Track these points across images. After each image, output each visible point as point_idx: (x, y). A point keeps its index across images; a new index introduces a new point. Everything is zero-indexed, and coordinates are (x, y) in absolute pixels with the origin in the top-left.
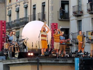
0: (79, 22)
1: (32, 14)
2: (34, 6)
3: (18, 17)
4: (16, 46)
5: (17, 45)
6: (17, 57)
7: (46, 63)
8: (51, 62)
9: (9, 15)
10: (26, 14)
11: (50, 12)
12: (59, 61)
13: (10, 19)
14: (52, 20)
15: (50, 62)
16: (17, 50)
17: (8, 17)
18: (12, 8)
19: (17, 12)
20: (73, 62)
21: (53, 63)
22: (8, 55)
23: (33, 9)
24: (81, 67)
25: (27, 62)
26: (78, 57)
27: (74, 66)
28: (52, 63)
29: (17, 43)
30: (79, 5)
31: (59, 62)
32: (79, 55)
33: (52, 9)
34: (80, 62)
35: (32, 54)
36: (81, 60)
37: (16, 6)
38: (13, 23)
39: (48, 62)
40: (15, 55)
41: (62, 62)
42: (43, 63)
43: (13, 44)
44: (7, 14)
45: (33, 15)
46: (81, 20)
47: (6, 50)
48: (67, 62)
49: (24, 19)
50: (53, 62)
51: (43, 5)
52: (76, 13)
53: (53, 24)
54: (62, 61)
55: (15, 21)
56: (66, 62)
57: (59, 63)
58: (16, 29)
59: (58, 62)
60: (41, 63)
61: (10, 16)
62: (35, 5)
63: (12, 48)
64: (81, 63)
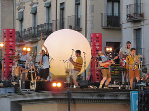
0: (138, 31)
1: (58, 17)
2: (62, 4)
3: (35, 23)
4: (32, 72)
5: (33, 70)
6: (34, 88)
7: (82, 99)
8: (91, 98)
9: (20, 19)
10: (49, 18)
11: (89, 15)
12: (104, 96)
13: (22, 26)
14: (92, 28)
15: (89, 98)
16: (34, 78)
17: (18, 23)
18: (24, 8)
19: (33, 14)
20: (128, 98)
21: (95, 100)
22: (18, 85)
23: (61, 9)
24: (141, 106)
25: (51, 97)
26: (135, 90)
27: (130, 105)
28: (93, 100)
29: (34, 66)
30: (137, 4)
31: (105, 98)
32: (138, 86)
33: (92, 11)
34: (140, 98)
35: (59, 85)
36: (141, 95)
37: (31, 5)
38: (26, 33)
39: (85, 98)
40: (31, 86)
41: (109, 98)
42: (78, 99)
43: (27, 68)
44: (17, 17)
45: (60, 19)
46: (141, 29)
47: (16, 78)
48: (118, 98)
49: (45, 27)
50: (94, 98)
51: (77, 3)
52: (132, 17)
53: (94, 35)
54: (110, 96)
55: (29, 29)
56: (115, 98)
57: (105, 100)
58: (32, 43)
59: (102, 98)
60: (74, 99)
61: (22, 20)
62: (64, 3)
63: (26, 74)
64: (141, 100)
